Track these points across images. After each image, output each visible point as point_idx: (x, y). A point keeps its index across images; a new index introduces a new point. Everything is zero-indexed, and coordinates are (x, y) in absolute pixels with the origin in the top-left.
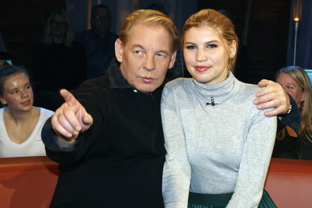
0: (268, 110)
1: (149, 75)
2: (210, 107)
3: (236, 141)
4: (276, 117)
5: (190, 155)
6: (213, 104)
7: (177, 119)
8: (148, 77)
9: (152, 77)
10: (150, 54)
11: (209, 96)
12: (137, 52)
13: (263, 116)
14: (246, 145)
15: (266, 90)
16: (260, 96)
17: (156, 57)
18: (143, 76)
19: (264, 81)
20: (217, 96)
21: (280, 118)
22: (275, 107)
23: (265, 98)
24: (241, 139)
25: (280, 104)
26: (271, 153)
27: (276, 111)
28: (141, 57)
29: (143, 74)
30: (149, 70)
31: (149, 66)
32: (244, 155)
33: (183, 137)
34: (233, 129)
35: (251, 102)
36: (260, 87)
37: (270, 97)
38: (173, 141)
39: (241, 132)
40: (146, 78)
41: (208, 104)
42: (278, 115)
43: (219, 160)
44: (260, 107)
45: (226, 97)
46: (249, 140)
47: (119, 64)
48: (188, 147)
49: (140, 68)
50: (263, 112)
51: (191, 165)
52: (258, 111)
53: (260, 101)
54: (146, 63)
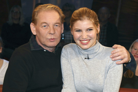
0: (118, 61)
1: (53, 37)
2: (87, 60)
3: (101, 78)
4: (122, 64)
5: (76, 85)
6: (88, 58)
7: (69, 65)
8: (52, 38)
9: (55, 38)
10: (51, 26)
11: (86, 54)
12: (45, 26)
13: (115, 64)
14: (106, 80)
15: (116, 50)
16: (113, 54)
17: (54, 27)
18: (50, 38)
19: (115, 46)
20: (90, 54)
21: (125, 65)
22: (122, 59)
23: (116, 54)
24: (104, 77)
25: (124, 58)
26: (120, 85)
27: (122, 62)
28: (47, 28)
29: (49, 37)
30: (52, 34)
31: (52, 32)
32: (105, 86)
33: (73, 75)
34: (99, 72)
35: (109, 57)
36: (114, 48)
37: (119, 54)
38: (67, 77)
39: (104, 73)
40: (51, 39)
41: (85, 58)
42: (124, 64)
43: (92, 89)
44: (113, 59)
45: (95, 54)
46: (108, 77)
47: (35, 36)
48: (75, 81)
49: (47, 34)
50: (115, 62)
51: (77, 91)
52: (112, 62)
53: (114, 56)
54: (50, 31)
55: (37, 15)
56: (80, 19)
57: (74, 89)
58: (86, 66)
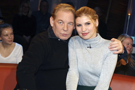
0: (114, 51)
1: (65, 33)
2: (89, 49)
3: (100, 63)
5: (79, 69)
6: (90, 47)
7: (74, 53)
9: (67, 34)
10: (66, 24)
11: (88, 44)
12: (60, 23)
13: (112, 54)
14: (103, 66)
15: (114, 43)
16: (112, 45)
17: (68, 25)
19: (113, 39)
20: (92, 44)
22: (118, 50)
23: (114, 46)
25: (120, 49)
27: (118, 52)
28: (62, 25)
29: (63, 32)
30: (65, 31)
31: (66, 29)
32: (102, 70)
33: (77, 61)
34: (99, 58)
35: (107, 47)
36: (112, 41)
37: (116, 46)
39: (102, 60)
40: (64, 34)
41: (88, 47)
42: (119, 54)
44: (111, 50)
45: (96, 45)
46: (105, 64)
49: (61, 30)
50: (112, 52)
51: (79, 73)
52: (110, 51)
53: (111, 47)
54: (64, 28)
55: (57, 12)
56: (80, 16)
57: (77, 72)
58: (88, 53)
